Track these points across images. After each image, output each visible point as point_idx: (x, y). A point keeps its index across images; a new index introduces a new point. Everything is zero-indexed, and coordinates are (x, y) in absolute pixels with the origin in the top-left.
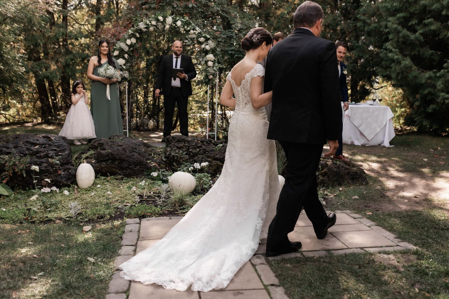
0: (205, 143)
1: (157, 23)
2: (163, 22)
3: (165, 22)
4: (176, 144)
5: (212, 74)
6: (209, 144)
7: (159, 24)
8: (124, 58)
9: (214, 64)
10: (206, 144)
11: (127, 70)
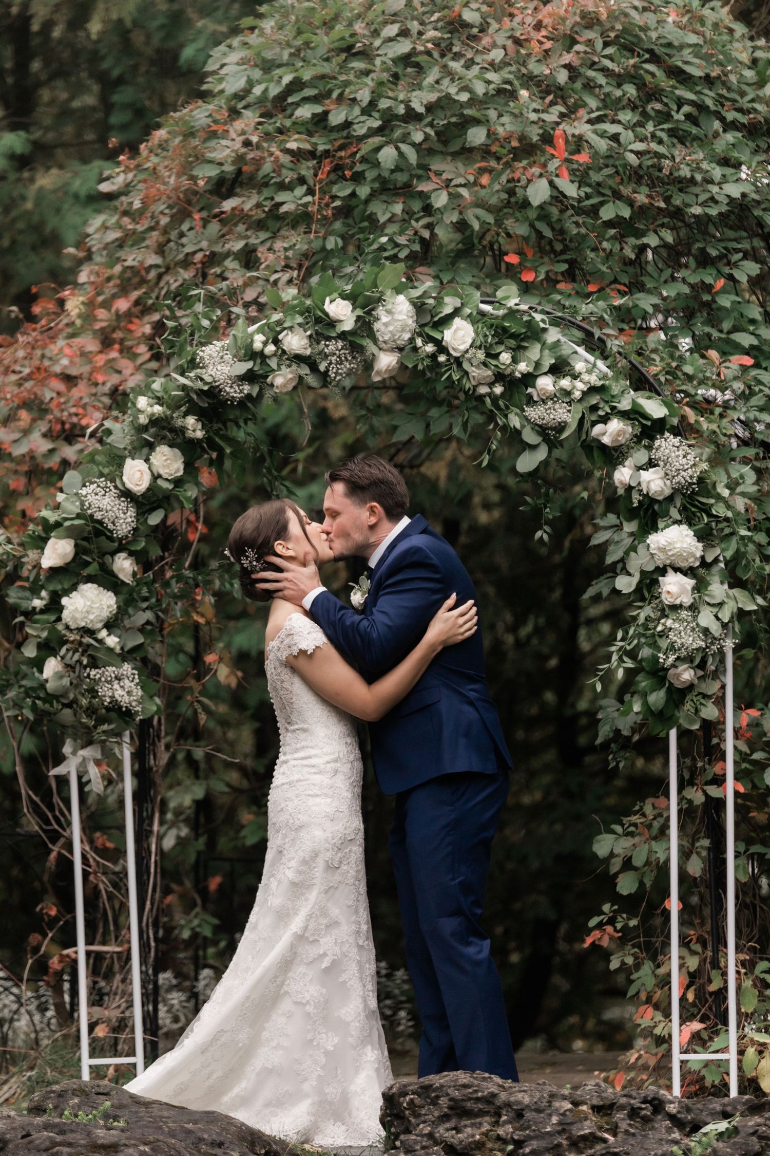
0: (620, 1116)
1: (315, 339)
2: (352, 333)
3: (372, 336)
4: (442, 1131)
5: (689, 659)
6: (646, 1120)
7: (333, 346)
8: (109, 581)
9: (701, 586)
10: (623, 1126)
11: (125, 655)
